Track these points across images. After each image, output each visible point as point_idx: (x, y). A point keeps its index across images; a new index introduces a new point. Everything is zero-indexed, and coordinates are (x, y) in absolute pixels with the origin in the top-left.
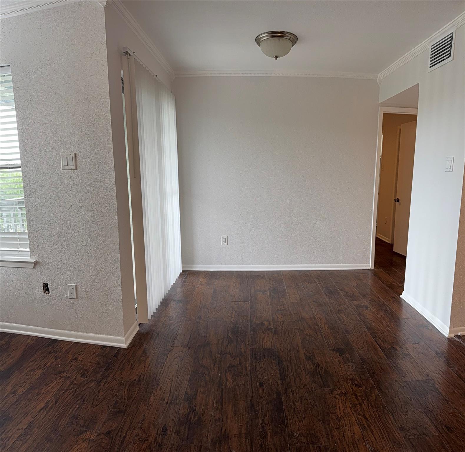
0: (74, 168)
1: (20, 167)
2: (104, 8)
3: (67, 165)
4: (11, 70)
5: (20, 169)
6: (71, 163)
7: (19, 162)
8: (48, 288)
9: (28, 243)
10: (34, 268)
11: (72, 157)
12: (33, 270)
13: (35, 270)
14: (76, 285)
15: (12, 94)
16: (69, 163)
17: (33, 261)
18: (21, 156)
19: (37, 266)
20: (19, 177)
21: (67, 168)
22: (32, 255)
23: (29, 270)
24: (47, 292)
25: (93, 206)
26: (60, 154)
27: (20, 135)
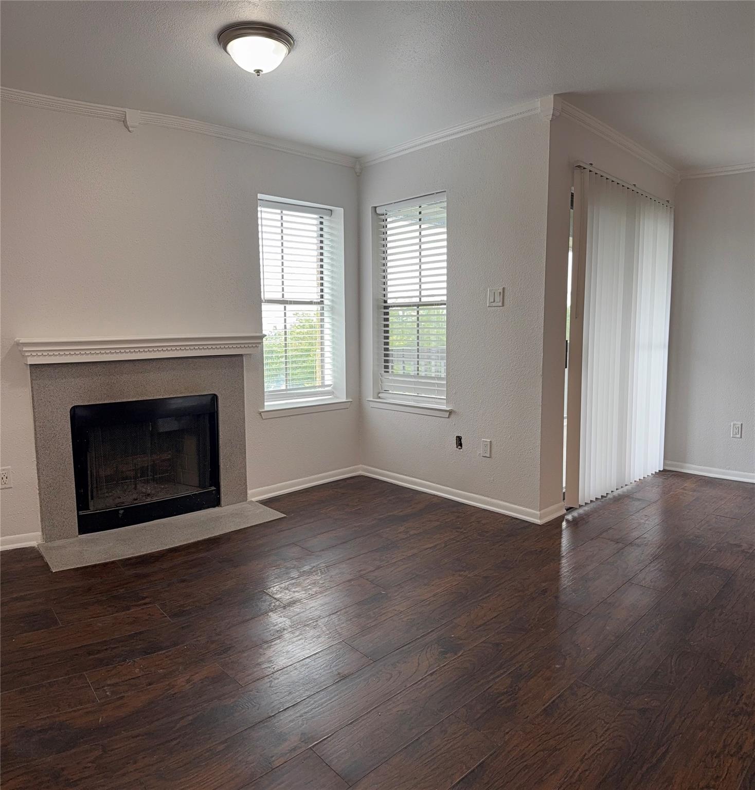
0: (501, 305)
1: (445, 304)
2: (549, 122)
3: (494, 301)
4: (447, 197)
5: (445, 306)
6: (498, 298)
7: (445, 298)
8: (461, 442)
9: (445, 389)
10: (448, 417)
11: (500, 293)
12: (448, 419)
13: (450, 419)
14: (490, 441)
15: (445, 215)
16: (496, 300)
17: (448, 409)
18: (447, 291)
19: (452, 416)
20: (443, 315)
21: (494, 304)
22: (447, 403)
23: (443, 419)
24: (459, 447)
25: (517, 349)
26: (487, 288)
27: (449, 268)
